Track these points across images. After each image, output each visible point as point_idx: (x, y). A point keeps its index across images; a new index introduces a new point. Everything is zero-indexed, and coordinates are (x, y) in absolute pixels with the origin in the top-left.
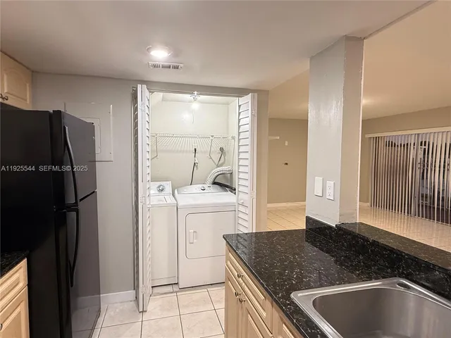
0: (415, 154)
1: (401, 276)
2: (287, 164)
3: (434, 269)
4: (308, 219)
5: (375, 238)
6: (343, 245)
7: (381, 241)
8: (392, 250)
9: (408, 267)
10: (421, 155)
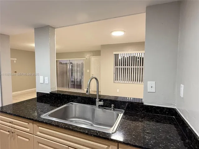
0: (69, 67)
1: (70, 102)
2: (16, 72)
3: (78, 97)
4: (38, 93)
5: (63, 93)
6: (53, 99)
7: (65, 94)
8: (68, 95)
9: (72, 99)
10: (71, 67)
